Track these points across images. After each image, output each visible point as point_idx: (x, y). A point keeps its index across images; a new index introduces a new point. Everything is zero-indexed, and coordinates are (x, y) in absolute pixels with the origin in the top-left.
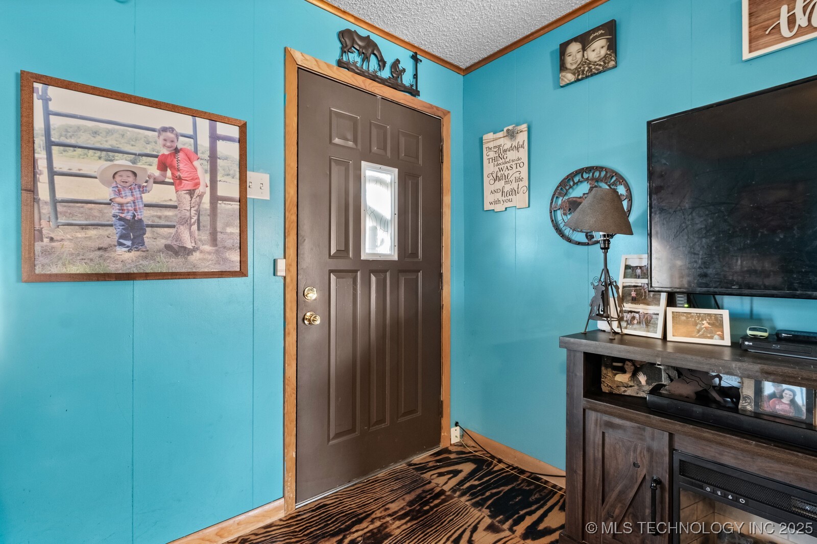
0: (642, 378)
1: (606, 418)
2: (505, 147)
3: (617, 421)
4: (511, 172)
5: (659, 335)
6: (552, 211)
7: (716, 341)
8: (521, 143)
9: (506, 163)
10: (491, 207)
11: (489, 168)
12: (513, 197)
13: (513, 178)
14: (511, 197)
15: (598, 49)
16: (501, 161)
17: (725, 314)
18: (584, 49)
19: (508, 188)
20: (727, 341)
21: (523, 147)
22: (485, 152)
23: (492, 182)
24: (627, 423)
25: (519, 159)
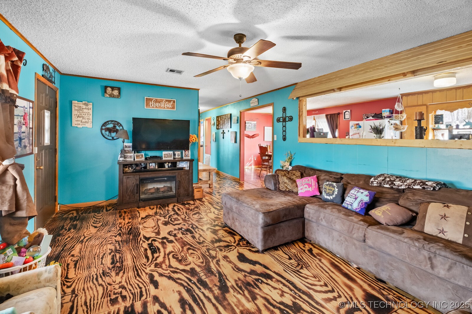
0: (130, 168)
1: (128, 176)
2: (83, 107)
3: (130, 176)
4: (85, 116)
5: (133, 159)
6: (102, 129)
7: (142, 159)
8: (90, 108)
9: (83, 112)
10: (76, 126)
11: (74, 112)
12: (86, 124)
13: (86, 118)
14: (85, 124)
15: (116, 92)
16: (81, 111)
17: (143, 154)
18: (112, 90)
19: (83, 120)
20: (144, 159)
21: (90, 109)
22: (73, 107)
23: (76, 117)
24: (132, 176)
25: (89, 113)
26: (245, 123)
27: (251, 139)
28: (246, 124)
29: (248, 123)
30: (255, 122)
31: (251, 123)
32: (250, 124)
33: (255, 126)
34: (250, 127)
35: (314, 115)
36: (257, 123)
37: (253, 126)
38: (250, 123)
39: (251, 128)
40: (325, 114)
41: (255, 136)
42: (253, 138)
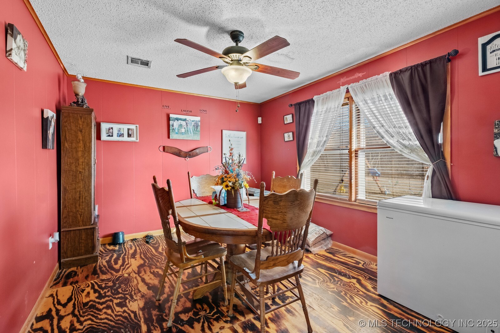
26: (169, 119)
27: (188, 159)
28: (171, 122)
29: (177, 119)
30: (198, 119)
31: (185, 120)
32: (184, 123)
33: (197, 127)
34: (183, 130)
35: (346, 86)
36: (201, 121)
37: (191, 127)
38: (181, 119)
39: (187, 132)
40: (387, 74)
41: (197, 151)
42: (190, 156)
